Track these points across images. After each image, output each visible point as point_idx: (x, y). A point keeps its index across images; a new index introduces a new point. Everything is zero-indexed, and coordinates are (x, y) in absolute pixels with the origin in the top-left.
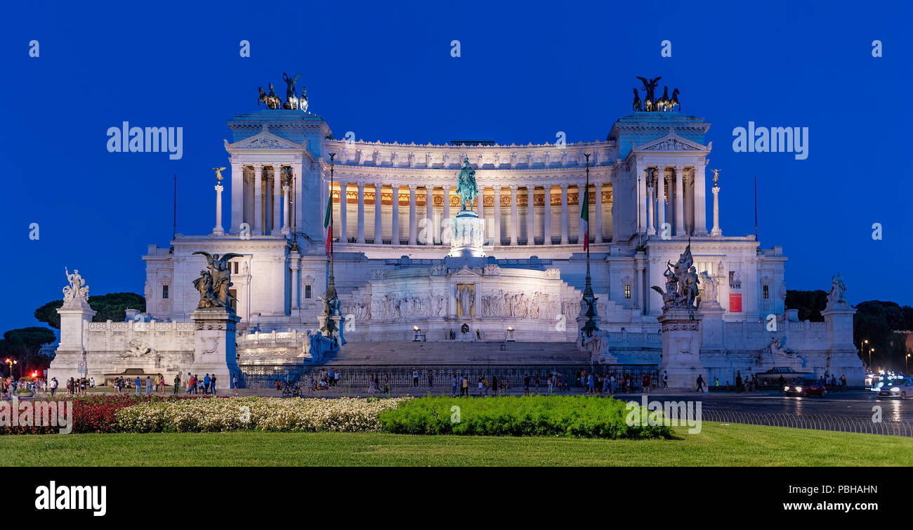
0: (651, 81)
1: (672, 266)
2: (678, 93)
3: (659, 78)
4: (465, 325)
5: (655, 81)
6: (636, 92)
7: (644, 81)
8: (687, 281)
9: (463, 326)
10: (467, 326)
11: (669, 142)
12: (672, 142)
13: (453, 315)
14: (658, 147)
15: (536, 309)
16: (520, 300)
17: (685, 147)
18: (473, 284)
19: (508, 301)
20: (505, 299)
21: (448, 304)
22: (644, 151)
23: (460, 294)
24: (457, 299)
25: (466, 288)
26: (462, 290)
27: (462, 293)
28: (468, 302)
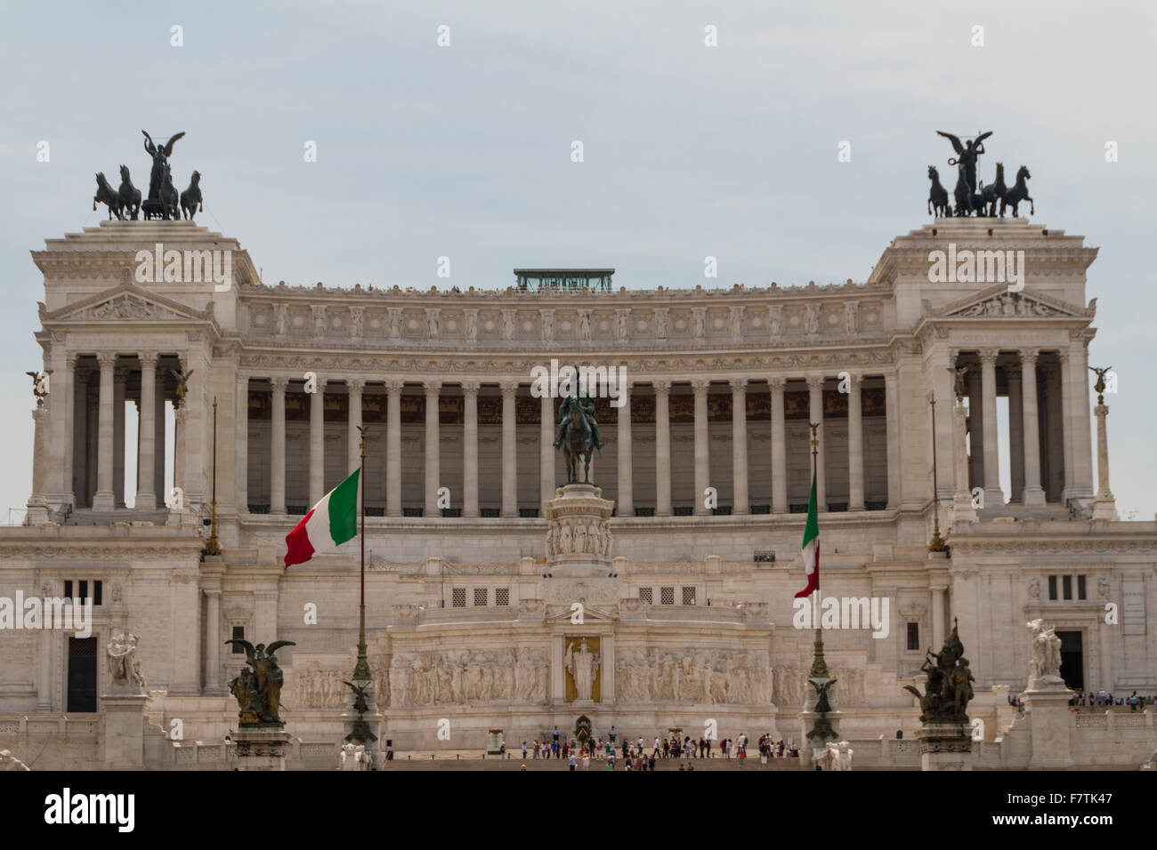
0: (969, 143)
1: (934, 655)
2: (1029, 177)
3: (989, 134)
4: (584, 719)
5: (979, 141)
6: (933, 174)
7: (955, 141)
8: (954, 679)
9: (579, 721)
10: (587, 721)
11: (1004, 299)
12: (1009, 300)
13: (558, 699)
14: (980, 309)
15: (721, 683)
16: (690, 666)
17: (1039, 309)
18: (599, 638)
19: (667, 668)
20: (661, 666)
21: (548, 676)
22: (949, 320)
23: (573, 657)
24: (567, 668)
25: (584, 647)
26: (576, 649)
27: (576, 654)
28: (588, 673)
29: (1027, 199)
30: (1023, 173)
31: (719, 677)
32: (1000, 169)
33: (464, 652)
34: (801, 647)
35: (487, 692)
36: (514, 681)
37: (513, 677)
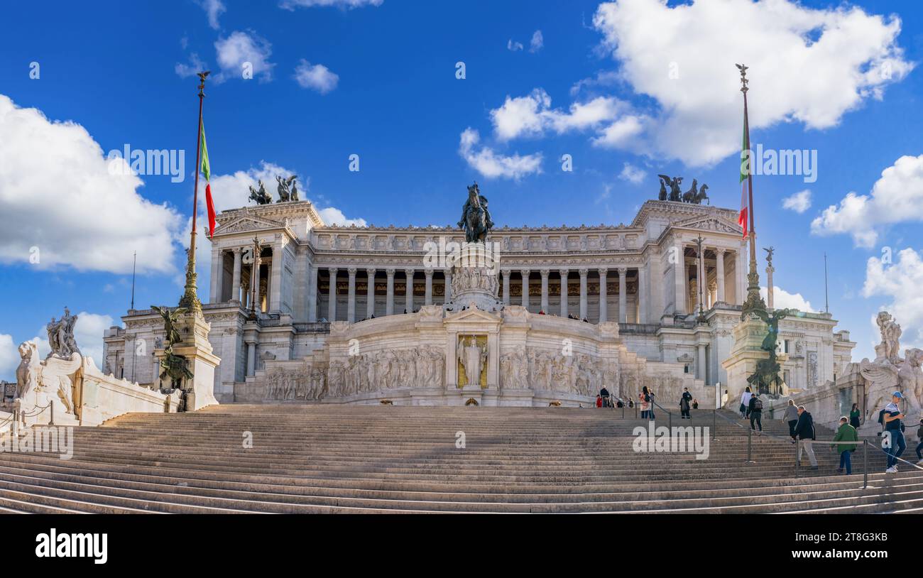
2: (708, 188)
11: (710, 222)
12: (712, 223)
13: (451, 385)
14: (698, 225)
15: (584, 378)
16: (560, 363)
17: (727, 229)
18: (486, 336)
19: (542, 363)
20: (537, 362)
21: (444, 368)
22: (683, 228)
23: (464, 350)
24: (459, 360)
25: (474, 342)
26: (467, 344)
27: (467, 348)
28: (477, 363)
29: (706, 198)
30: (705, 187)
31: (583, 374)
32: (695, 183)
33: (378, 352)
34: (638, 359)
35: (394, 380)
36: (416, 372)
37: (416, 368)
